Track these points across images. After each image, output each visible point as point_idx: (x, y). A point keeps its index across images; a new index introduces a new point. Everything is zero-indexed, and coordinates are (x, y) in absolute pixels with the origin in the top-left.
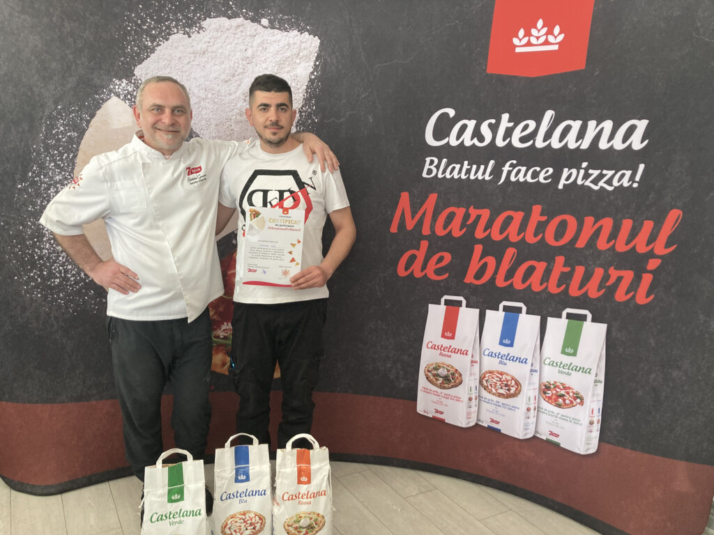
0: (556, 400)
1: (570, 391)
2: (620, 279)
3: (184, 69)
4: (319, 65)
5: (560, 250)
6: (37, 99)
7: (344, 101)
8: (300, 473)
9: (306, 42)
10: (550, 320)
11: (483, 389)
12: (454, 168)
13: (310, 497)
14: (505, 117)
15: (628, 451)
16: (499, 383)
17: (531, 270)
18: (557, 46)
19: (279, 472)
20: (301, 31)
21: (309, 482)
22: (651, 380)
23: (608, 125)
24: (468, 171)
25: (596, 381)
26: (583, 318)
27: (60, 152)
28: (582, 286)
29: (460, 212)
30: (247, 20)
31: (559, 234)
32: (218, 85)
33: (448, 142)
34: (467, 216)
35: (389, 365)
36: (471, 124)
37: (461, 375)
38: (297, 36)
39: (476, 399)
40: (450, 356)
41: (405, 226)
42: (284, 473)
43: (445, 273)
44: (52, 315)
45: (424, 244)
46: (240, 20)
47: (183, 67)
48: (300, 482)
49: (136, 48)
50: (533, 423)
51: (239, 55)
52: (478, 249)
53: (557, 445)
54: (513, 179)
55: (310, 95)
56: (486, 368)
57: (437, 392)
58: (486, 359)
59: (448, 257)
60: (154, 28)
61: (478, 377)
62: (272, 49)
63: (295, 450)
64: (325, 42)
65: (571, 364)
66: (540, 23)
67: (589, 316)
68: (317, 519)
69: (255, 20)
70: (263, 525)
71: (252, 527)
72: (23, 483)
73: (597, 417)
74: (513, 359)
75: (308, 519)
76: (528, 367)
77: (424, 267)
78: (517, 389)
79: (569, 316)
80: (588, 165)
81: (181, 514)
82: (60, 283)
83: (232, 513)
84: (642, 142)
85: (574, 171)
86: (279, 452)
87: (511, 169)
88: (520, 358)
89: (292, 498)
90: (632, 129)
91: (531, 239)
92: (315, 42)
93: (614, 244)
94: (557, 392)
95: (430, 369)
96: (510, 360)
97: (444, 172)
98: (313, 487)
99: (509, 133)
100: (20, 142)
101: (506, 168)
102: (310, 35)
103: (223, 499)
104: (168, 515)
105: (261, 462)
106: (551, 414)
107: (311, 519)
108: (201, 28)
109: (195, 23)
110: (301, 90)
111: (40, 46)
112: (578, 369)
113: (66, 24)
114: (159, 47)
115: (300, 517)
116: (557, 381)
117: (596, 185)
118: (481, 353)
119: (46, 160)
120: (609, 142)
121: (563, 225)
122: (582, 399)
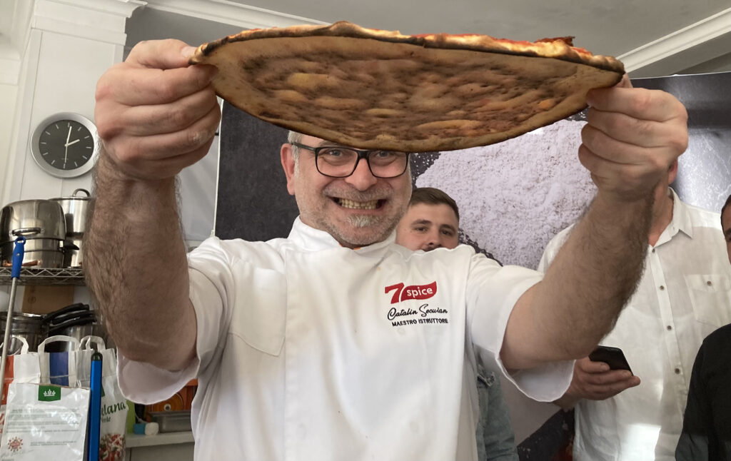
32: (519, 193)
51: (541, 155)
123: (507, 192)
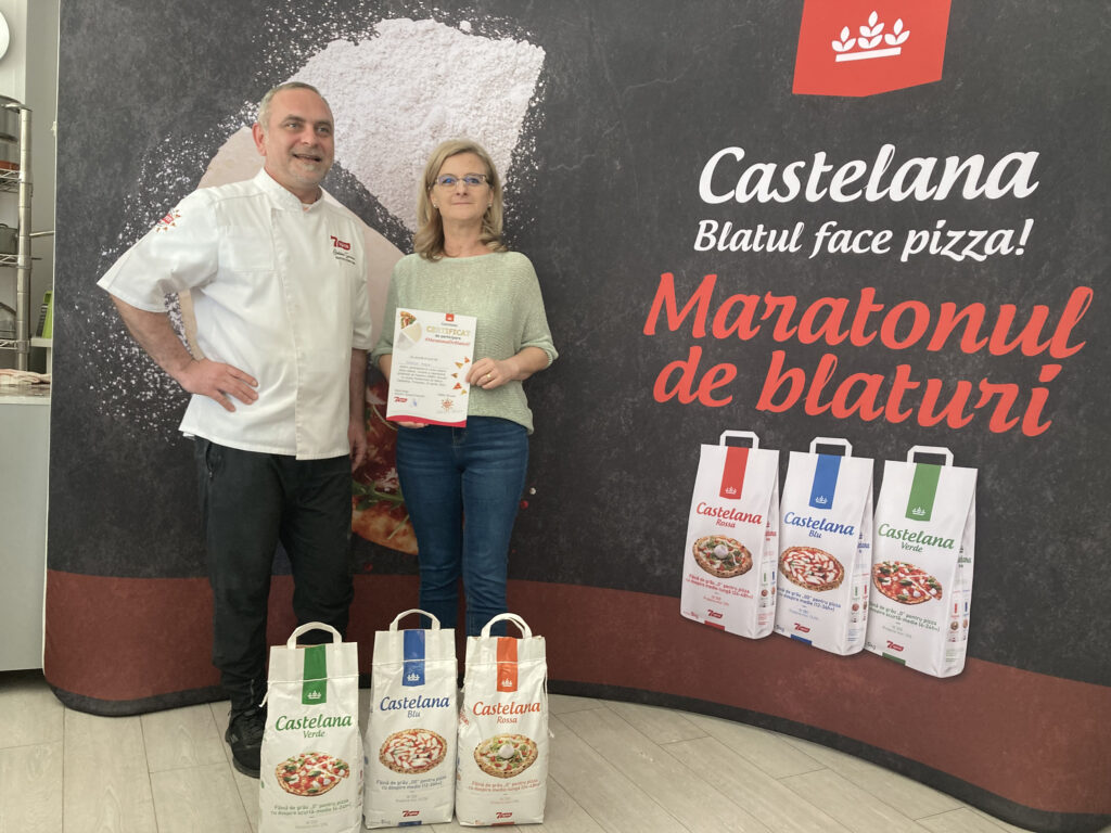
0: (898, 592)
1: (921, 576)
2: (996, 398)
3: (346, 91)
4: (542, 88)
5: (904, 356)
6: (137, 128)
7: (578, 140)
8: (502, 674)
9: (524, 54)
10: (888, 464)
11: (783, 576)
12: (742, 236)
13: (516, 713)
14: (820, 157)
15: (1013, 670)
16: (809, 566)
17: (859, 387)
18: (899, 49)
19: (470, 670)
20: (518, 38)
21: (514, 688)
22: (1048, 557)
23: (976, 162)
24: (764, 240)
25: (960, 560)
26: (940, 460)
27: (164, 205)
28: (937, 410)
29: (751, 302)
30: (439, 22)
31: (902, 331)
32: (395, 113)
33: (734, 197)
34: (761, 307)
35: (638, 541)
36: (769, 170)
37: (749, 555)
38: (512, 45)
39: (773, 593)
40: (733, 526)
41: (667, 325)
42: (477, 672)
43: (727, 397)
44: (140, 445)
45: (696, 352)
46: (430, 23)
47: (346, 87)
48: (500, 688)
49: (280, 59)
50: (862, 629)
51: (426, 72)
52: (779, 357)
53: (900, 664)
54: (831, 249)
55: (529, 131)
56: (788, 544)
57: (712, 583)
58: (789, 529)
59: (731, 371)
60: (306, 32)
61: (776, 558)
62: (475, 65)
63: (496, 638)
64: (553, 55)
65: (922, 533)
66: (873, 18)
67: (950, 457)
68: (525, 747)
69: (452, 22)
70: (443, 752)
71: (426, 755)
72: (84, 697)
73: (964, 617)
74: (832, 528)
75: (512, 746)
76: (854, 540)
77: (695, 387)
78: (837, 575)
79: (919, 458)
80: (945, 225)
81: (321, 723)
82: (154, 397)
83: (396, 730)
84: (1029, 186)
85: (925, 234)
86: (471, 640)
87: (829, 234)
88: (842, 526)
89: (488, 711)
90: (1014, 167)
91: (859, 339)
92: (538, 55)
93: (988, 342)
94: (900, 578)
95: (702, 547)
96: (826, 529)
97: (727, 241)
98: (520, 697)
99: (825, 180)
100: (109, 189)
101: (822, 234)
102: (530, 44)
103: (384, 707)
104: (302, 722)
105: (443, 656)
106: (891, 613)
107: (516, 746)
108: (373, 32)
109: (365, 25)
110: (515, 124)
111: (144, 51)
112: (932, 541)
113: (183, 22)
114: (311, 59)
115: (500, 742)
116: (900, 560)
117: (959, 253)
118: (782, 520)
119: (143, 216)
120: (977, 188)
121: (909, 316)
122: (939, 589)
123: (380, 110)
